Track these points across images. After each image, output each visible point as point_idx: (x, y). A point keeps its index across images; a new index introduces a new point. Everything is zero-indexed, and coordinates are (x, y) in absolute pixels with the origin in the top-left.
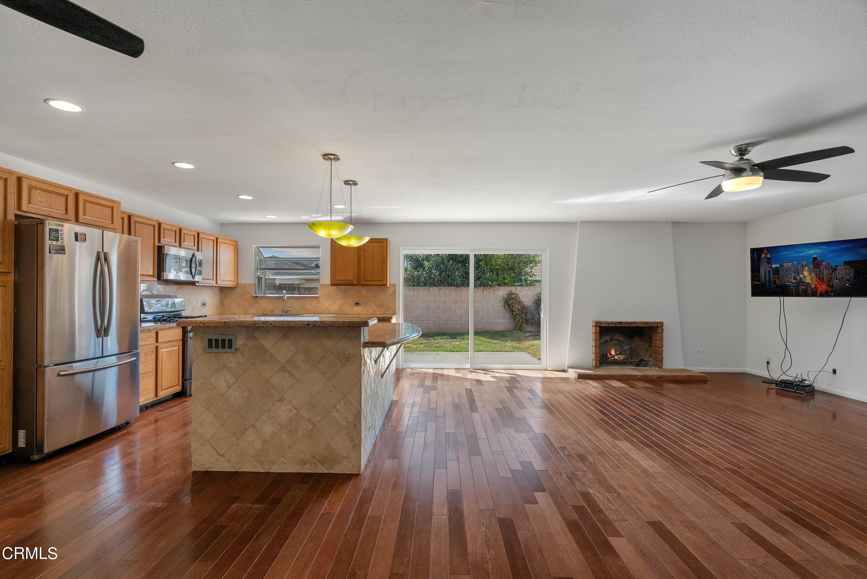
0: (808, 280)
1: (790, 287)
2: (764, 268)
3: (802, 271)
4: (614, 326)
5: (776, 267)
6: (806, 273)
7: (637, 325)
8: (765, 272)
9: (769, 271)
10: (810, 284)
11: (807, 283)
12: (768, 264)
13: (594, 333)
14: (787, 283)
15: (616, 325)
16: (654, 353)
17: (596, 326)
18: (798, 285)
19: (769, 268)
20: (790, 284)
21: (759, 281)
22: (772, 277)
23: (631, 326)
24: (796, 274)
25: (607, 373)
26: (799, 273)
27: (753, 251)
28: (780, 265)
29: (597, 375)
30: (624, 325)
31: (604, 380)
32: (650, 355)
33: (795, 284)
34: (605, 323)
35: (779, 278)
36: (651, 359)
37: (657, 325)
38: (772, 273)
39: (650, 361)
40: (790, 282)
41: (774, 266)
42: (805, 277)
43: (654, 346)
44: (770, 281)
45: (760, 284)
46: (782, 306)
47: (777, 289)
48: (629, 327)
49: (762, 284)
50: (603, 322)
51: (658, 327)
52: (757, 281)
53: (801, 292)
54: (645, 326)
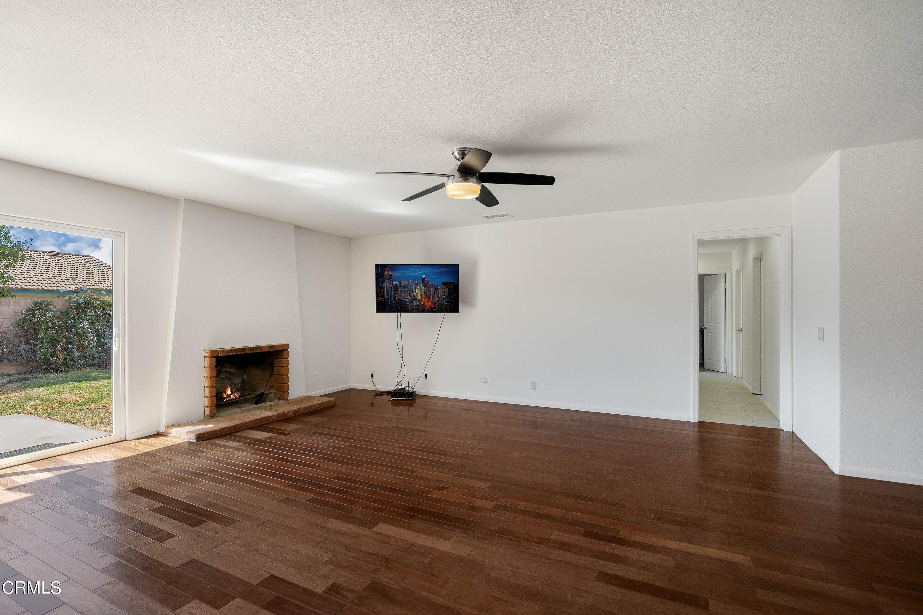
0: (419, 298)
1: (406, 303)
2: (386, 285)
3: (415, 288)
4: (235, 354)
5: (396, 284)
6: (417, 291)
7: (261, 350)
8: (387, 289)
9: (391, 287)
10: (420, 301)
11: (418, 300)
12: (390, 280)
13: (207, 367)
14: (404, 300)
15: (237, 353)
16: (275, 383)
17: (211, 357)
18: (412, 302)
19: (390, 285)
20: (406, 300)
21: (383, 297)
22: (393, 293)
23: (255, 352)
24: (411, 292)
25: (236, 422)
26: (413, 291)
27: (377, 266)
28: (399, 282)
29: (224, 428)
30: (246, 352)
31: (235, 434)
32: (271, 387)
33: (410, 300)
34: (223, 351)
35: (398, 295)
36: (272, 391)
37: (283, 348)
38: (393, 289)
39: (271, 393)
40: (406, 299)
41: (394, 283)
42: (417, 294)
43: (277, 375)
44: (391, 297)
45: (383, 300)
46: (399, 321)
47: (396, 305)
48: (253, 353)
49: (385, 300)
50: (221, 351)
51: (283, 350)
52: (380, 297)
53: (414, 307)
54: (270, 350)
